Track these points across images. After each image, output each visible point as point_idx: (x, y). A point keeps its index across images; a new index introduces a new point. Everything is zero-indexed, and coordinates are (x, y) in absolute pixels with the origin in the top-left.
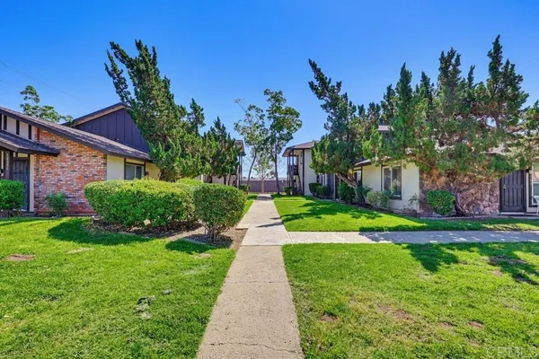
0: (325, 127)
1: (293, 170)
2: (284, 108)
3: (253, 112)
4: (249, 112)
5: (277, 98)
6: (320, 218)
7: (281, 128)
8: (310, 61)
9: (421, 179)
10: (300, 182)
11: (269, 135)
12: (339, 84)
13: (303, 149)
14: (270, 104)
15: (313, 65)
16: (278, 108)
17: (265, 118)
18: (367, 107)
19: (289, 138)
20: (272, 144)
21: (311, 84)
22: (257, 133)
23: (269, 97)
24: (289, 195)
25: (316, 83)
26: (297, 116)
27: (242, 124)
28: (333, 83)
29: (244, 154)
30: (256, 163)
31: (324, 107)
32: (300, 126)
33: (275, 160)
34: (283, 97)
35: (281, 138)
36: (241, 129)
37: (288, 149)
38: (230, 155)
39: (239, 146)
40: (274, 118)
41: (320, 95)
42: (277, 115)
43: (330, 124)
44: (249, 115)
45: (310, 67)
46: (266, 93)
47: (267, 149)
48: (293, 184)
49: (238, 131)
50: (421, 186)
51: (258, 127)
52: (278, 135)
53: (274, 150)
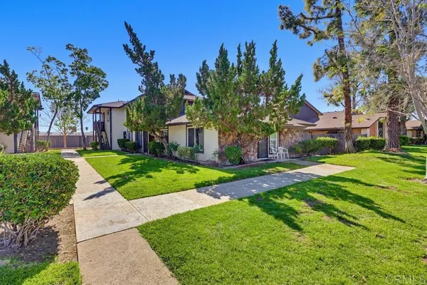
0: (139, 89)
1: (99, 127)
2: (89, 66)
3: (52, 64)
4: (47, 63)
5: (81, 55)
6: (150, 177)
7: (86, 85)
8: (126, 24)
9: (219, 138)
10: (107, 137)
11: (74, 90)
12: (152, 53)
13: (111, 108)
14: (73, 60)
15: (129, 29)
16: (83, 65)
17: (68, 73)
18: (177, 77)
19: (96, 95)
20: (76, 100)
21: (126, 47)
22: (59, 86)
23: (72, 52)
24: (96, 150)
25: (131, 47)
26: (103, 77)
27: (37, 75)
28: (147, 51)
29: (41, 108)
30: (56, 118)
31: (139, 71)
32: (106, 86)
33: (81, 116)
34: (89, 55)
35: (87, 95)
36: (36, 80)
37: (94, 106)
38: (24, 108)
39: (35, 99)
40: (79, 74)
41: (135, 59)
42: (82, 72)
43: (144, 87)
44: (48, 68)
45: (126, 30)
46: (68, 47)
47: (71, 105)
48: (100, 140)
49: (34, 82)
50: (220, 143)
51: (59, 81)
52: (83, 92)
53: (79, 106)
